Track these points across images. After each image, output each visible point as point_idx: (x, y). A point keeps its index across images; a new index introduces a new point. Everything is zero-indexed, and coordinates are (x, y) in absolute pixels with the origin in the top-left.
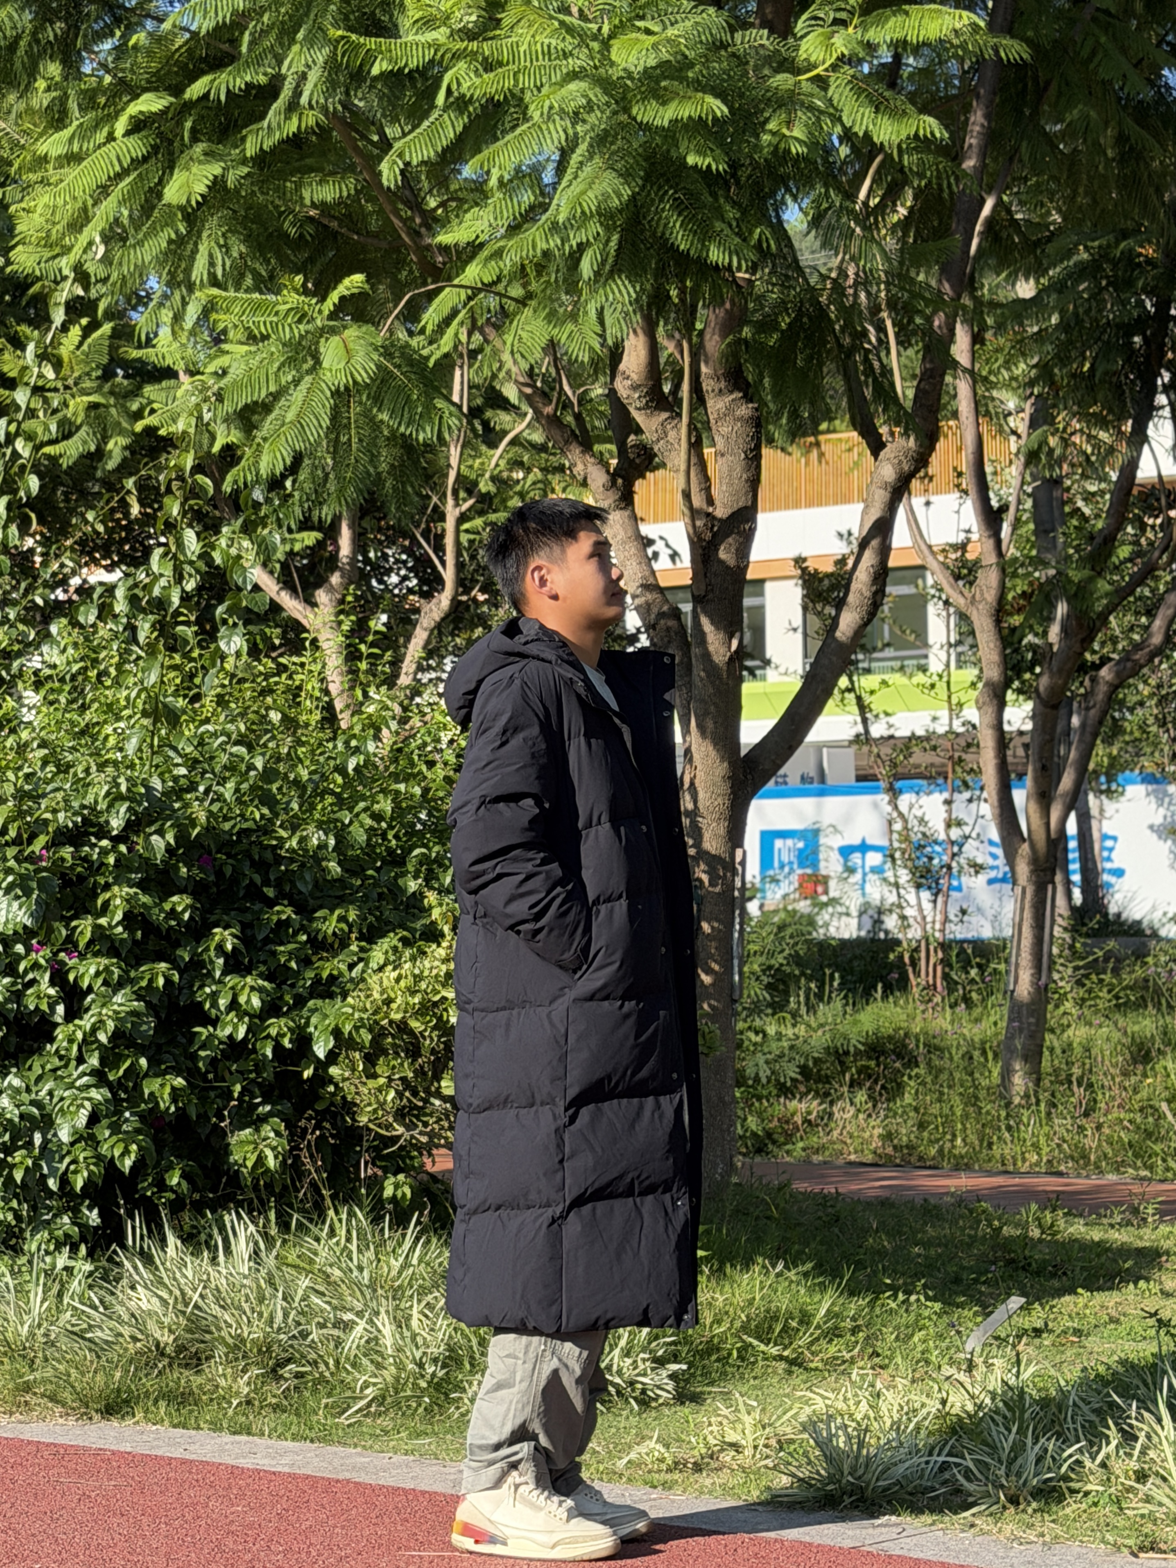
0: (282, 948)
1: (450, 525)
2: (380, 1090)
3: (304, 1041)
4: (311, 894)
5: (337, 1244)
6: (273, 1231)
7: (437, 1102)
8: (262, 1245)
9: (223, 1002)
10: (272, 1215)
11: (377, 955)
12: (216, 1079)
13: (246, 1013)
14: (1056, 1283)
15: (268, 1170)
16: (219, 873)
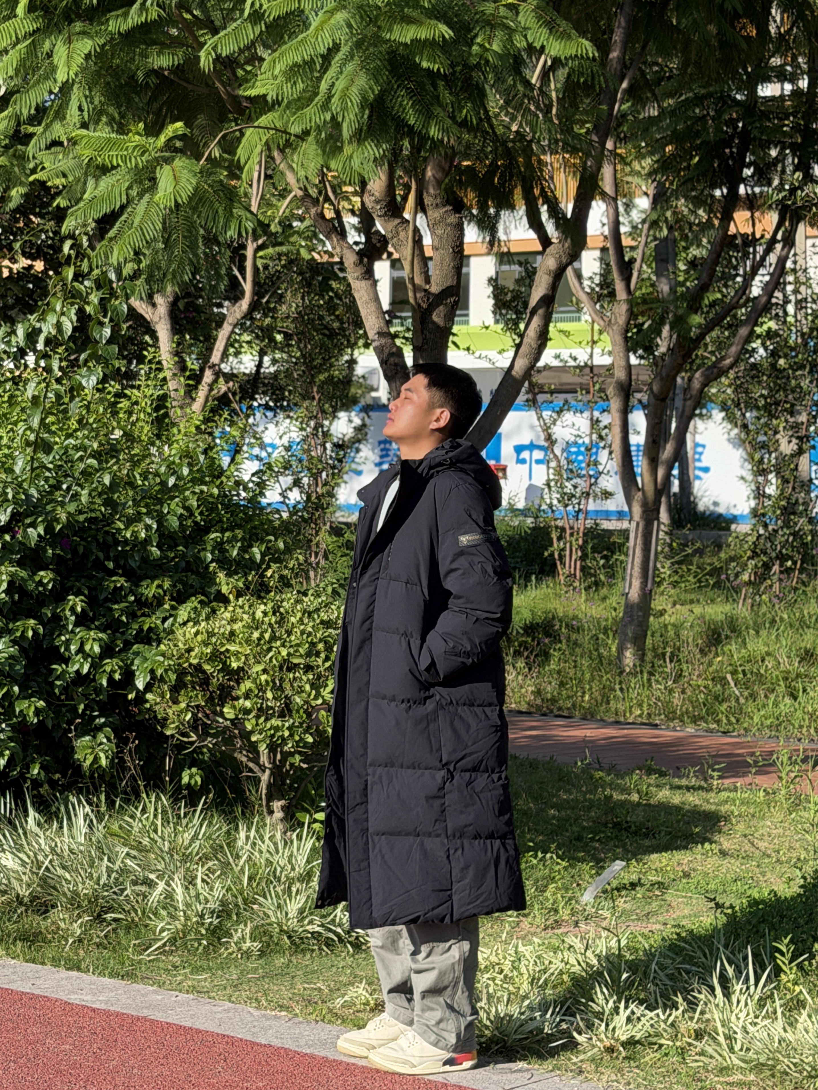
0: (116, 606)
1: (249, 253)
2: (181, 711)
3: (129, 676)
4: (139, 567)
5: (148, 818)
6: (103, 808)
7: (221, 720)
8: (95, 822)
9: (73, 648)
10: (103, 797)
11: (183, 613)
12: (67, 699)
13: (89, 655)
14: (647, 842)
15: (100, 766)
16: (74, 551)
